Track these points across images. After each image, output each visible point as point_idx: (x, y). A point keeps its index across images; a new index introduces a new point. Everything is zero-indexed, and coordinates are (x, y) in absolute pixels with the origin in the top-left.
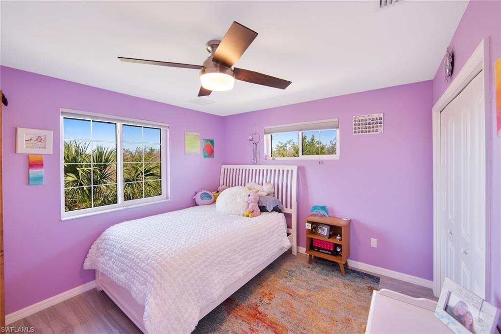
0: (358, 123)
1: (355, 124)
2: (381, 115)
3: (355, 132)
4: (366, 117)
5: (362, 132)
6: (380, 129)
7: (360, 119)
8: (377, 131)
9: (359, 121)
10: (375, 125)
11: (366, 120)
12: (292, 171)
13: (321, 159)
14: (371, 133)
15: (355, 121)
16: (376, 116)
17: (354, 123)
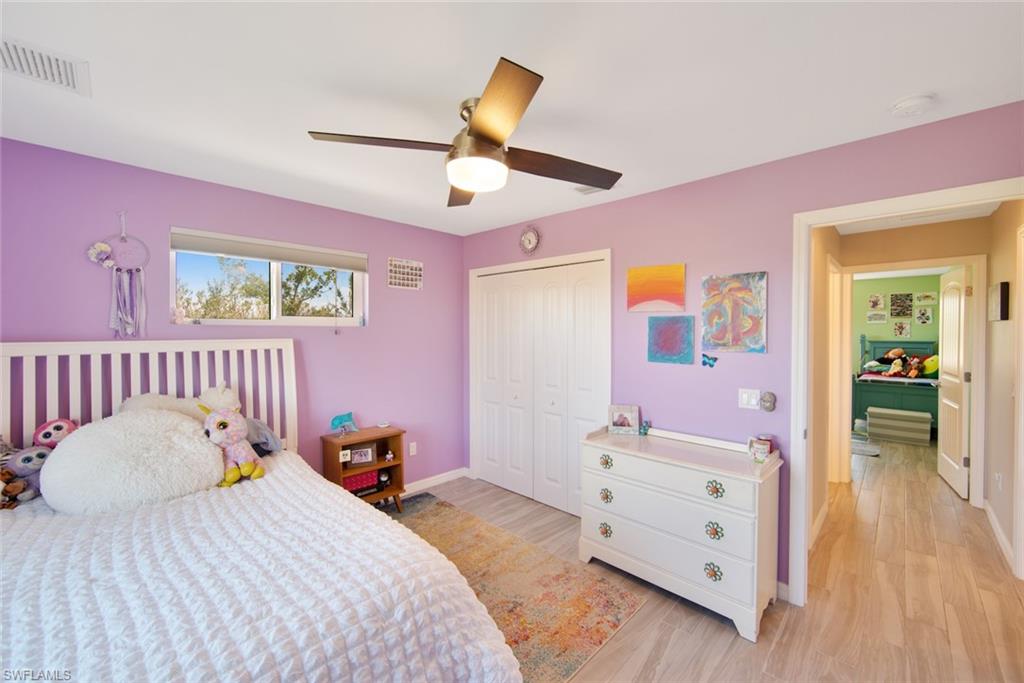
0: (395, 270)
1: (391, 271)
2: (421, 265)
3: (391, 283)
4: (404, 263)
5: (399, 284)
6: (420, 284)
7: (398, 263)
8: (416, 286)
9: (395, 266)
10: (414, 277)
11: (404, 267)
12: (280, 352)
13: (339, 325)
14: (410, 288)
15: (391, 265)
16: (415, 264)
17: (389, 268)
